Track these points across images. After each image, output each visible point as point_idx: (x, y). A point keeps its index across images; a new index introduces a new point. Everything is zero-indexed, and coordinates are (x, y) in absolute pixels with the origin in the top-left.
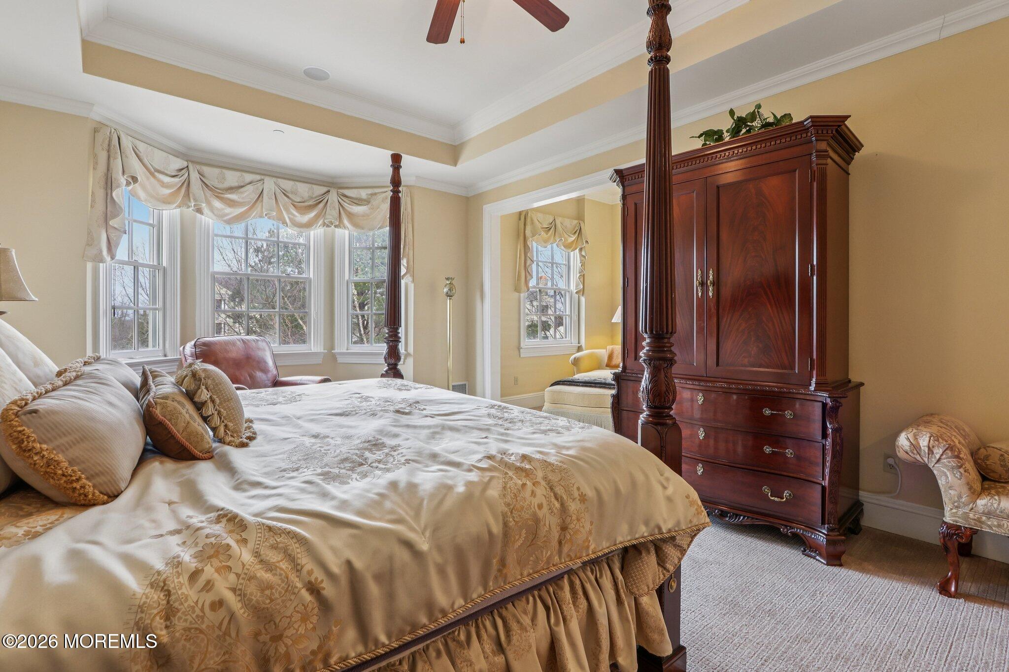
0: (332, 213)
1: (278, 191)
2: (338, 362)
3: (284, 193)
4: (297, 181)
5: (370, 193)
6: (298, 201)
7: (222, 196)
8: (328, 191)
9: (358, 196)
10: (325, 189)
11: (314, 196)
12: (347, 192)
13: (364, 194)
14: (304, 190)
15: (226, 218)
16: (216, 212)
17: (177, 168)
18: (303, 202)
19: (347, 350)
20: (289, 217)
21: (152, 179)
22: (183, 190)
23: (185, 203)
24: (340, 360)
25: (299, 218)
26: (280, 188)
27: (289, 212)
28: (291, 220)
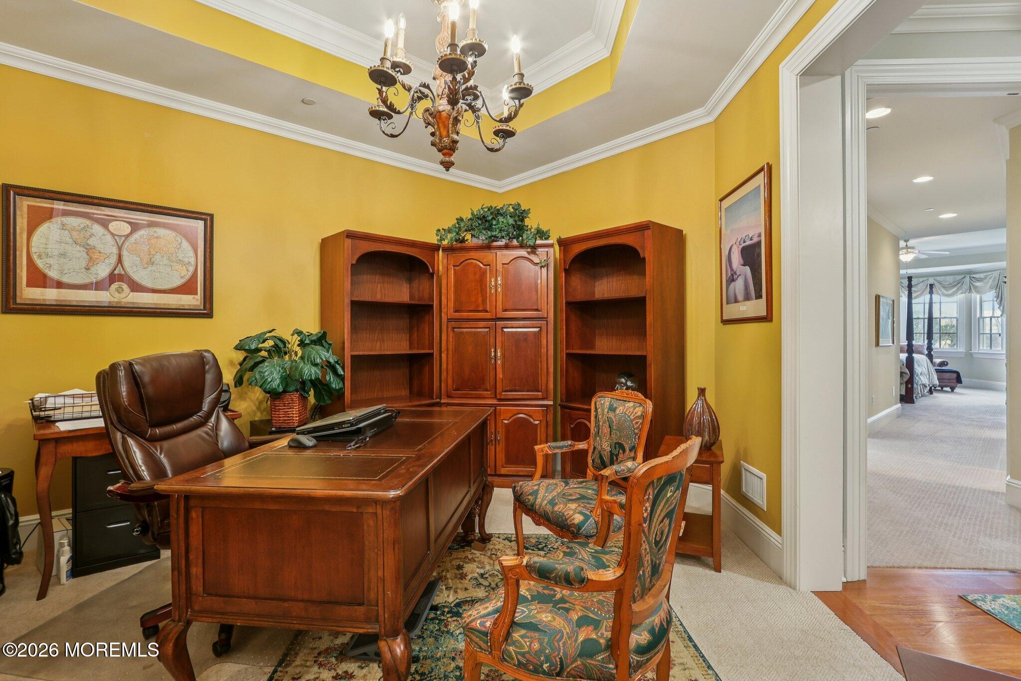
0: (966, 287)
2: (974, 356)
3: (939, 283)
4: (956, 275)
8: (965, 277)
10: (963, 276)
11: (956, 281)
12: (974, 276)
14: (950, 279)
18: (951, 284)
25: (945, 292)
26: (937, 280)
27: (941, 291)
28: (942, 294)
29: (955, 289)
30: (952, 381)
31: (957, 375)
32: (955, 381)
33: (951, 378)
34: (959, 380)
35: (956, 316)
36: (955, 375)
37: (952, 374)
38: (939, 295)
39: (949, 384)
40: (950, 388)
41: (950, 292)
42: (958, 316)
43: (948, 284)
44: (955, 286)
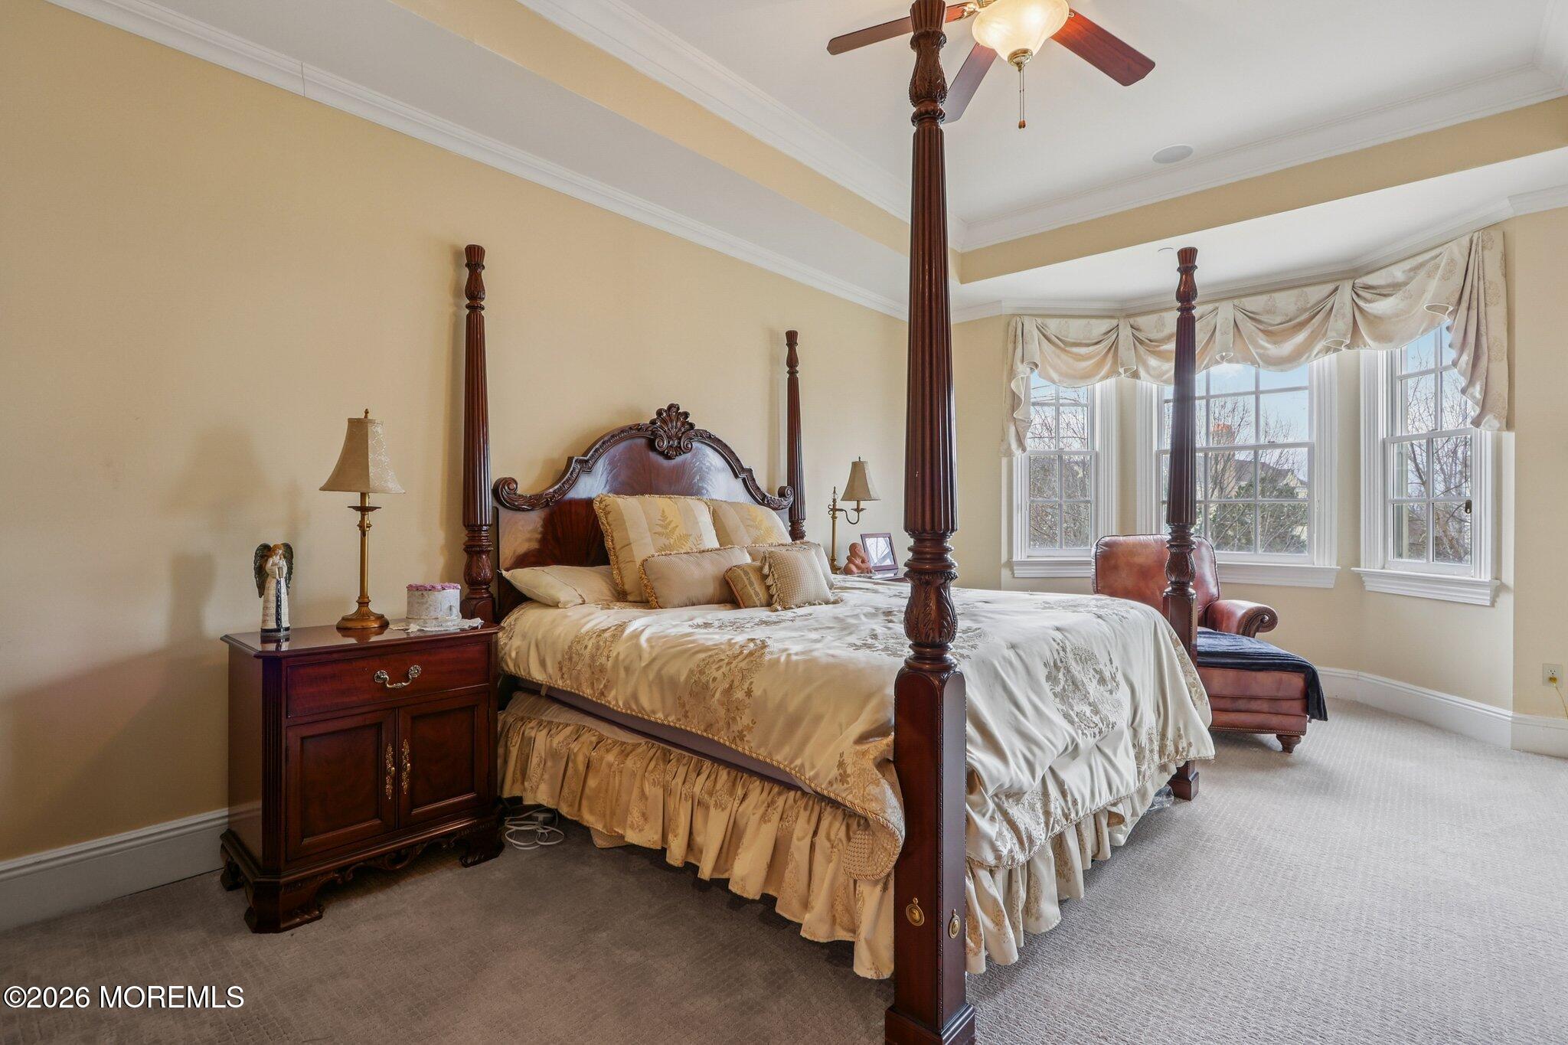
0: (1339, 325)
1: (1240, 316)
2: (1368, 588)
3: (1250, 318)
4: (1306, 285)
5: (1409, 267)
6: (1279, 322)
7: (1158, 349)
8: (1336, 289)
9: (1390, 281)
10: (1330, 287)
11: (1309, 305)
12: (1371, 280)
13: (1398, 273)
14: (1287, 302)
15: (1165, 377)
16: (1152, 372)
17: (1102, 333)
18: (1290, 320)
19: (1383, 568)
20: (1257, 353)
21: (1063, 356)
22: (1110, 355)
23: (1113, 372)
24: (1370, 585)
25: (1273, 350)
26: (1244, 312)
27: (1257, 346)
28: (1261, 356)
29: (1301, 337)
30: (1285, 706)
31: (1306, 680)
32: (1297, 706)
33: (1280, 694)
34: (1313, 703)
35: (1306, 439)
36: (1297, 681)
37: (1285, 676)
38: (1254, 362)
39: (1275, 720)
40: (1279, 737)
41: (1288, 347)
42: (1314, 439)
43: (1278, 320)
44: (1302, 325)
